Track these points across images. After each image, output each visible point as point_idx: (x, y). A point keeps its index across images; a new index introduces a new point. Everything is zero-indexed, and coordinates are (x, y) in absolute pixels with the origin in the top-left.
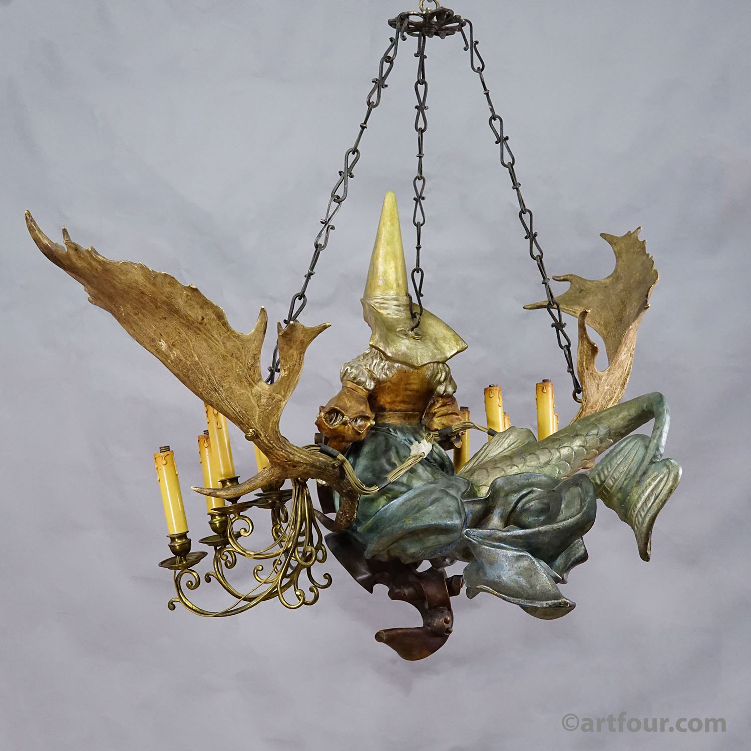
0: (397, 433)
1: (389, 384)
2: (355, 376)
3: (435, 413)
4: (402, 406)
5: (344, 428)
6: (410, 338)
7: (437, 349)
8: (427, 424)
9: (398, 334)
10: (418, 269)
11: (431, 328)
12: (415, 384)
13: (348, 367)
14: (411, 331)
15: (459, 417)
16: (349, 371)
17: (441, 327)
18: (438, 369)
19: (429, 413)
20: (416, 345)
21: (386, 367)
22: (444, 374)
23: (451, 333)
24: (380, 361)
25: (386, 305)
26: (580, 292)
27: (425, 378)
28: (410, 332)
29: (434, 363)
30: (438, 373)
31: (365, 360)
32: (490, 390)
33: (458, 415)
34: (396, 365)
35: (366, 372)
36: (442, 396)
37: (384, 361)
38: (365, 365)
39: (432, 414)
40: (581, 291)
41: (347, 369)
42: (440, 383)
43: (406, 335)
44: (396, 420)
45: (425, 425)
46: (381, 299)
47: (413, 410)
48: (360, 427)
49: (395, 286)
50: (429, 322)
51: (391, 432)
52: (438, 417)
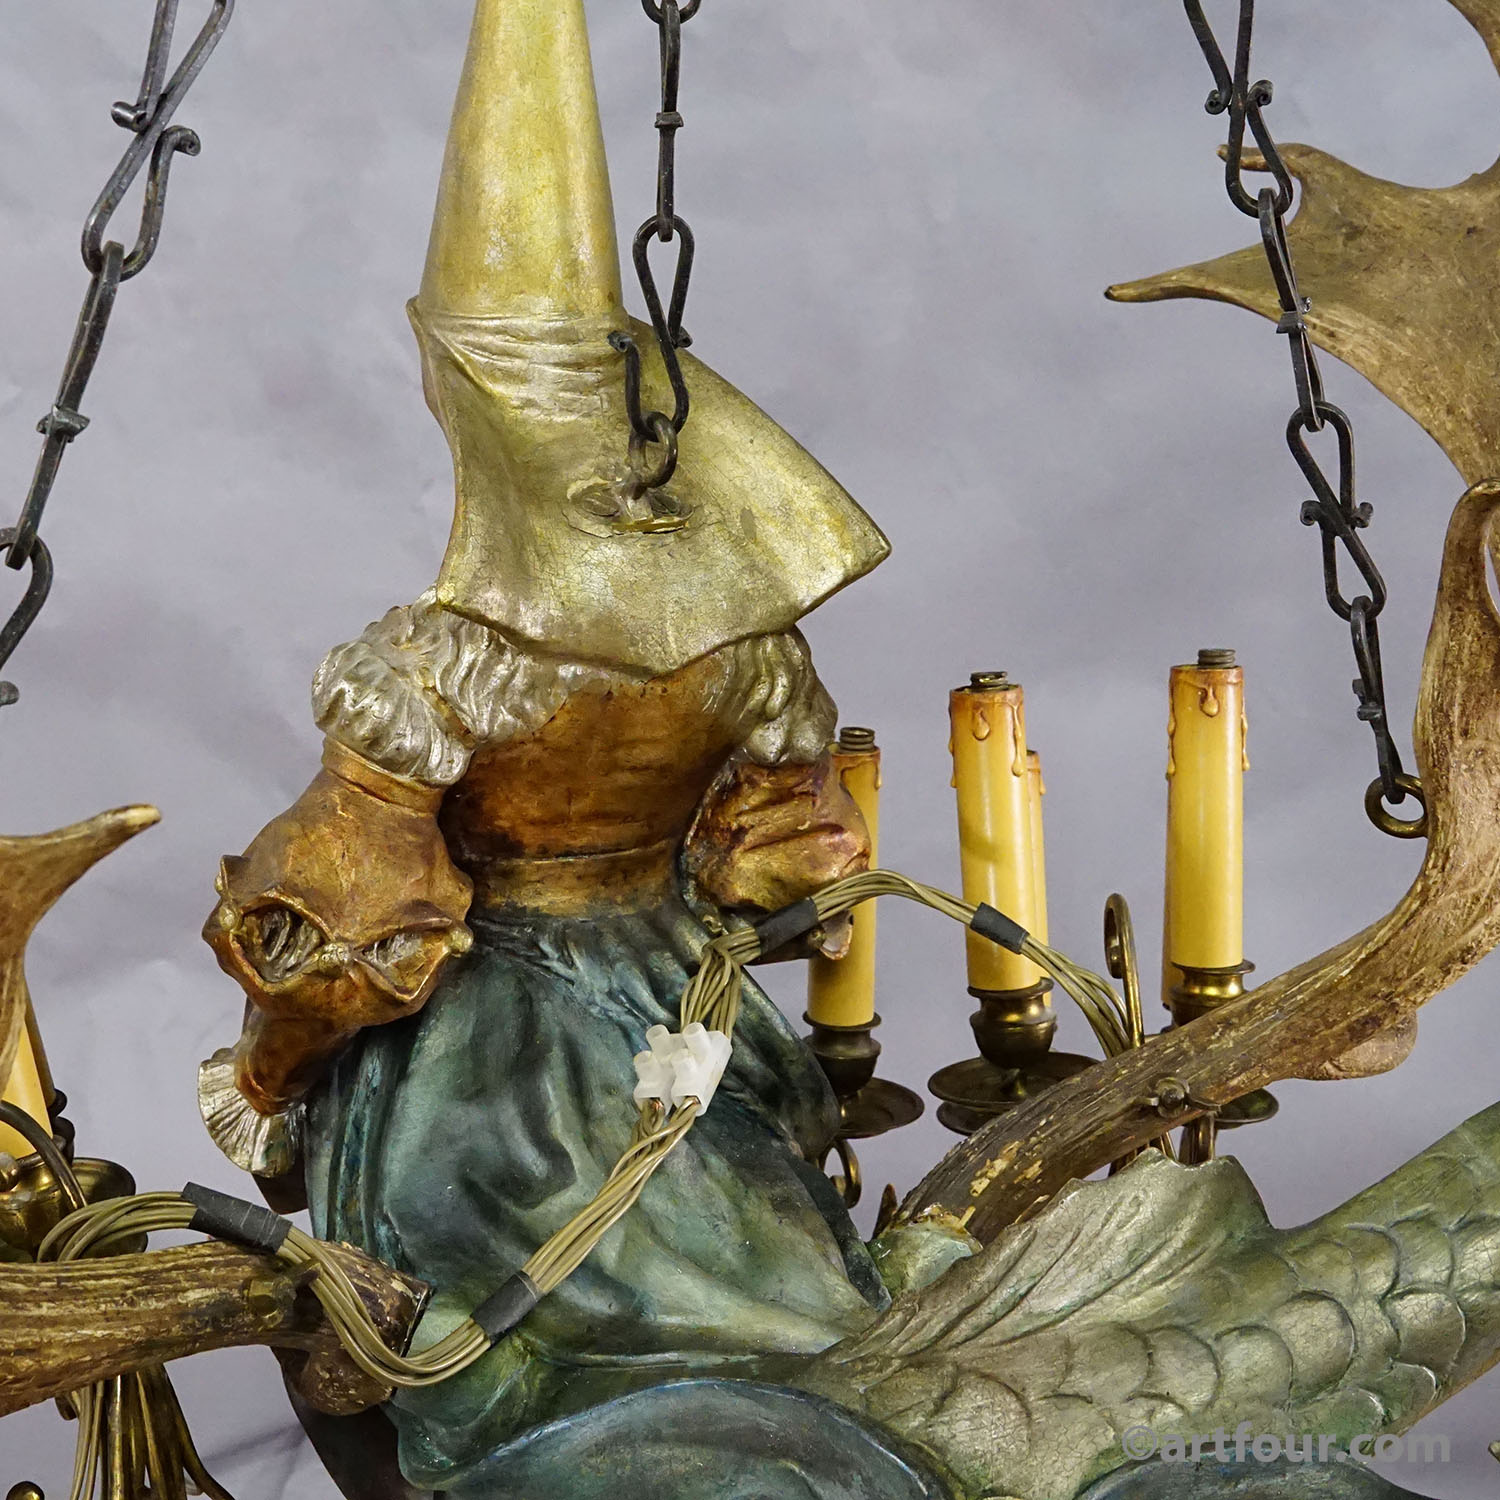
0: (571, 965)
1: (534, 750)
2: (374, 730)
3: (742, 831)
4: (595, 834)
5: (329, 990)
6: (632, 528)
7: (752, 568)
8: (705, 875)
9: (574, 515)
10: (665, 223)
11: (726, 463)
12: (654, 741)
13: (344, 685)
14: (636, 498)
15: (845, 836)
16: (348, 703)
17: (772, 459)
18: (755, 661)
19: (716, 828)
20: (656, 564)
21: (519, 681)
22: (783, 681)
23: (816, 488)
24: (491, 657)
25: (518, 362)
26: (1349, 237)
27: (698, 715)
28: (630, 503)
29: (739, 641)
30: (756, 678)
31: (422, 642)
32: (977, 706)
33: (837, 829)
34: (566, 671)
35: (427, 707)
36: (773, 768)
37: (508, 657)
38: (425, 671)
39: (728, 836)
40: (1354, 233)
41: (341, 693)
42: (763, 716)
43: (612, 517)
44: (571, 889)
45: (696, 877)
46: (497, 331)
47: (644, 842)
48: (404, 967)
49: (557, 273)
50: (717, 430)
51: (545, 956)
52: (754, 848)
